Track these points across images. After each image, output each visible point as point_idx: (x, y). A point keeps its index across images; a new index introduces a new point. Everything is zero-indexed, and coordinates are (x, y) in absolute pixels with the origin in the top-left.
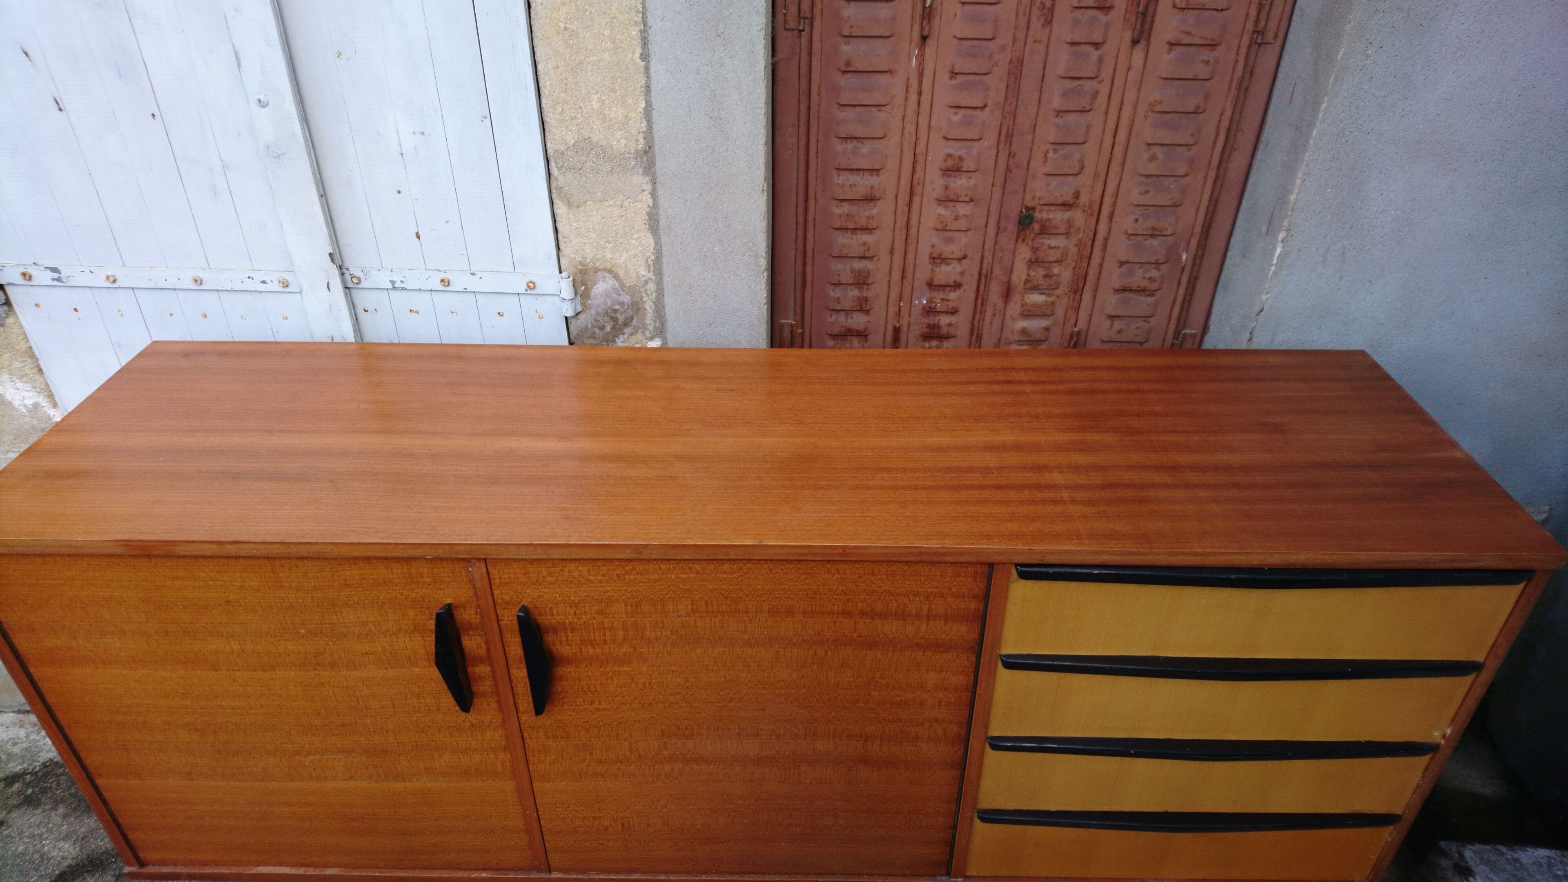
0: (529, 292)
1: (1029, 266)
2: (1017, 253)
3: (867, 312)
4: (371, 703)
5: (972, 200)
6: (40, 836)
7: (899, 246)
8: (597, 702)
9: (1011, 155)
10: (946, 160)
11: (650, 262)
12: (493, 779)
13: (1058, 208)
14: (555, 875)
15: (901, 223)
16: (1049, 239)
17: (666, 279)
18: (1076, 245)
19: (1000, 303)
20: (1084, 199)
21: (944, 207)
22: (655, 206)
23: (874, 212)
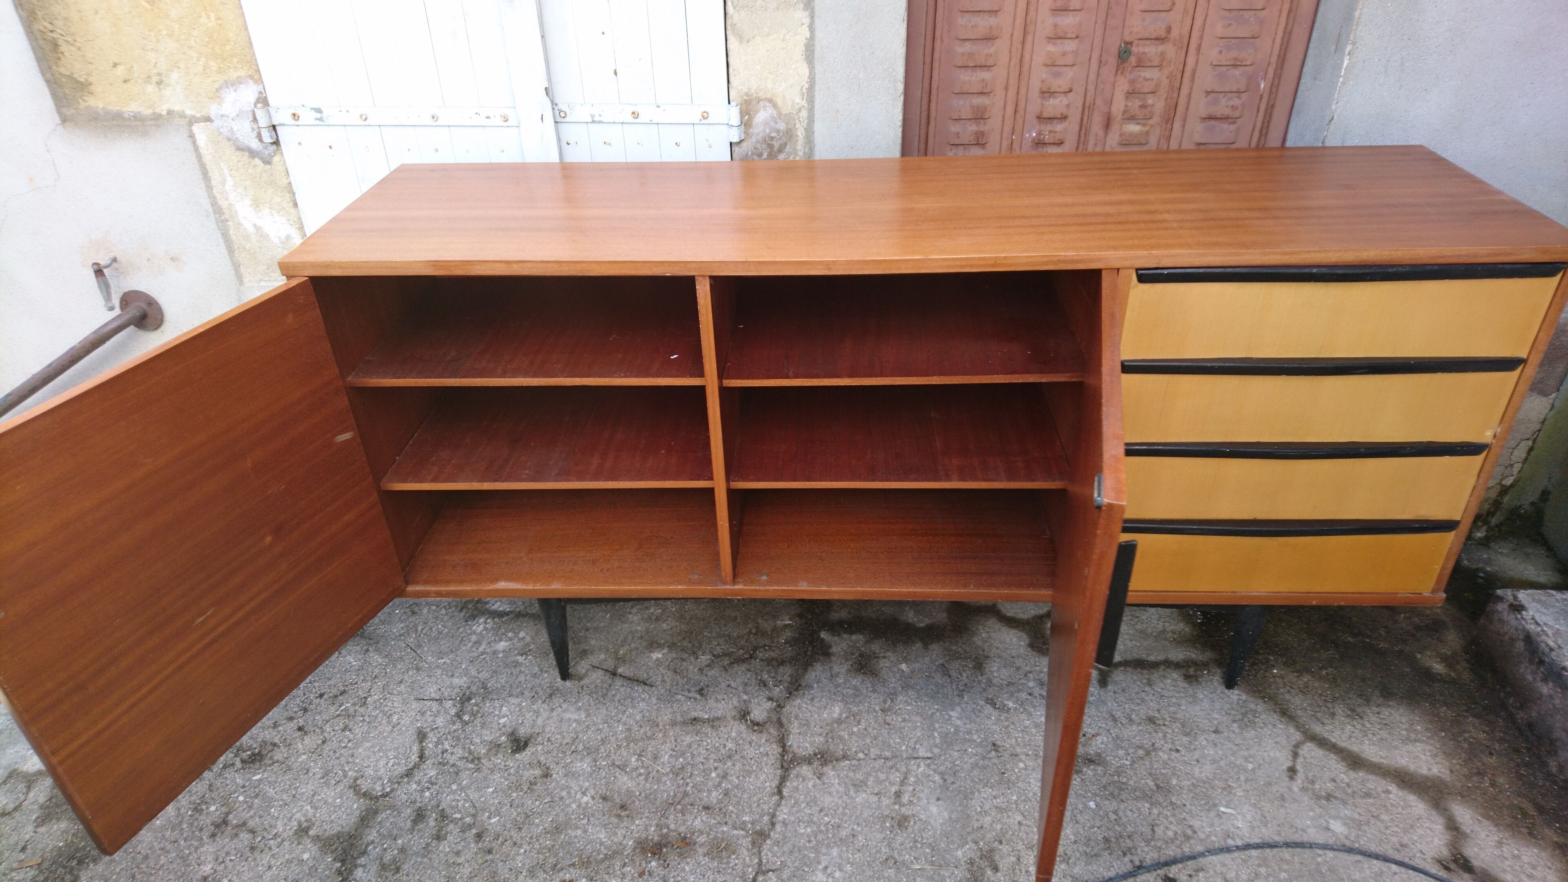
0: (703, 121)
1: (1127, 97)
2: (1116, 86)
3: (983, 145)
5: (1077, 37)
7: (1013, 82)
11: (804, 91)
13: (1153, 41)
15: (1015, 60)
16: (1144, 71)
17: (817, 106)
18: (1168, 77)
19: (1101, 133)
20: (1175, 34)
21: (1053, 44)
22: (812, 37)
23: (992, 50)
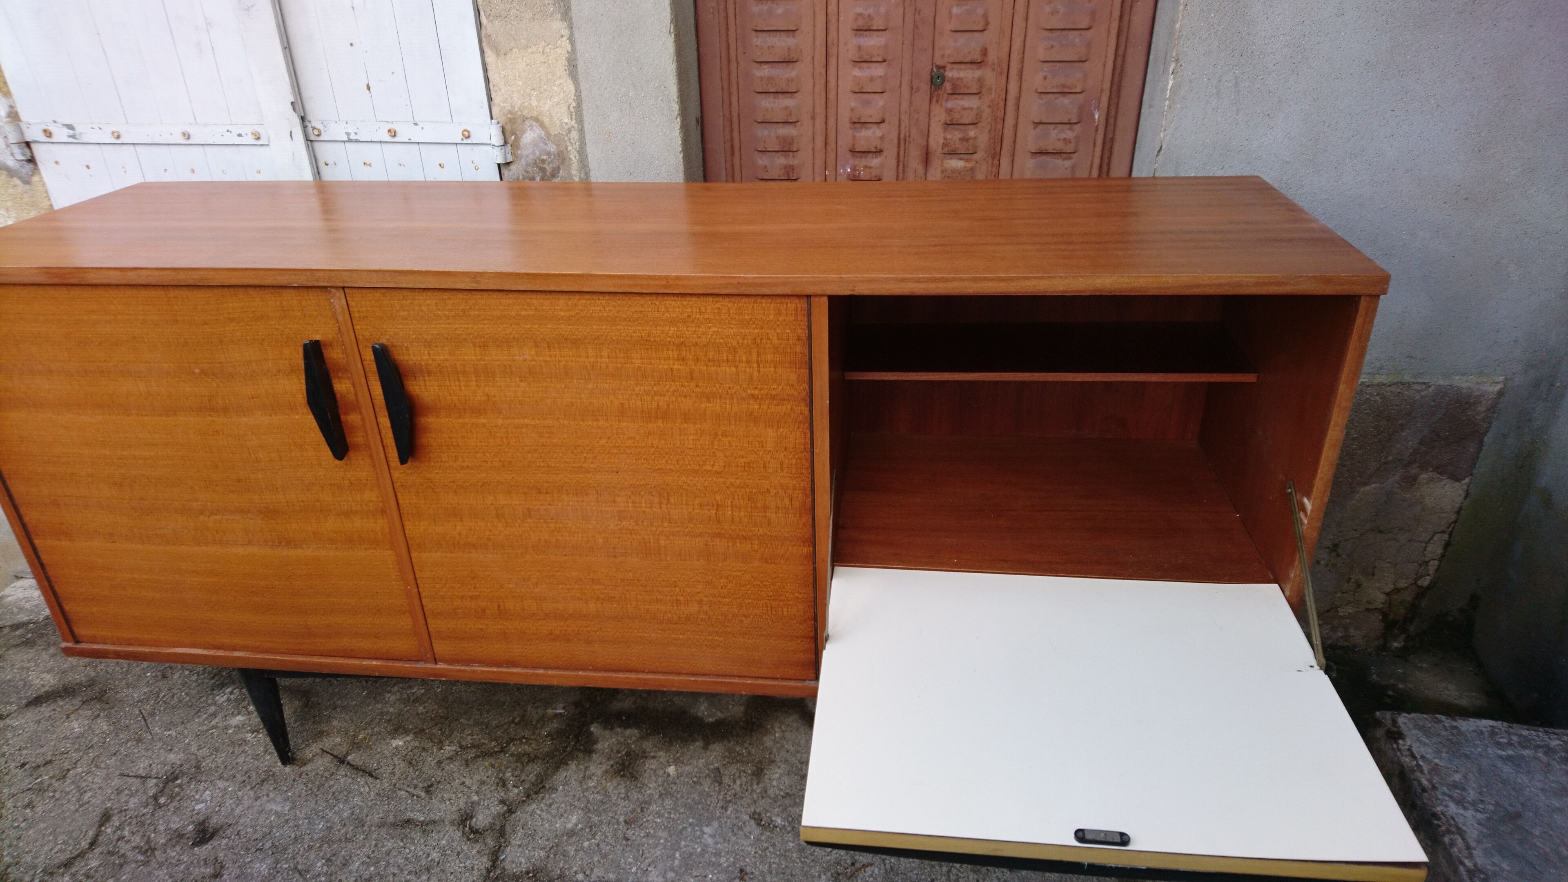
0: (465, 141)
1: (945, 129)
2: (932, 114)
3: (794, 181)
4: (261, 455)
5: (884, 61)
6: (28, 668)
7: (820, 111)
8: (461, 459)
9: (917, 11)
10: (856, 19)
11: (572, 109)
12: (375, 549)
13: (968, 66)
14: (441, 666)
15: (820, 86)
16: (962, 99)
17: (587, 126)
18: (989, 106)
19: (920, 169)
20: (992, 57)
21: (859, 68)
22: (573, 51)
23: (793, 74)
